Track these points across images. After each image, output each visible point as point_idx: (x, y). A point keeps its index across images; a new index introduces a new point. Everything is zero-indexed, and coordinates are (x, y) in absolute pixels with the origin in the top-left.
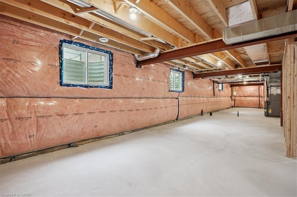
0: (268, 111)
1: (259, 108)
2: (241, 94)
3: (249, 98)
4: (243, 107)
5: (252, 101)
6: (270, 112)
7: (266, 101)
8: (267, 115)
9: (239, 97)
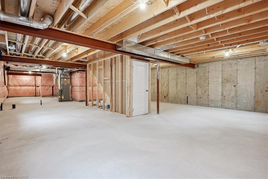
0: (61, 97)
1: (35, 96)
2: (16, 84)
3: (25, 87)
4: (19, 97)
5: (28, 90)
6: (63, 98)
7: (60, 90)
8: (61, 100)
9: (14, 87)
